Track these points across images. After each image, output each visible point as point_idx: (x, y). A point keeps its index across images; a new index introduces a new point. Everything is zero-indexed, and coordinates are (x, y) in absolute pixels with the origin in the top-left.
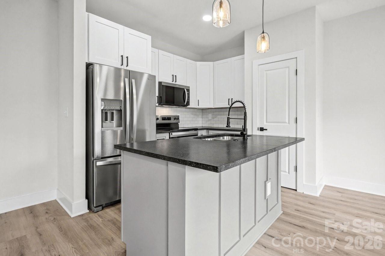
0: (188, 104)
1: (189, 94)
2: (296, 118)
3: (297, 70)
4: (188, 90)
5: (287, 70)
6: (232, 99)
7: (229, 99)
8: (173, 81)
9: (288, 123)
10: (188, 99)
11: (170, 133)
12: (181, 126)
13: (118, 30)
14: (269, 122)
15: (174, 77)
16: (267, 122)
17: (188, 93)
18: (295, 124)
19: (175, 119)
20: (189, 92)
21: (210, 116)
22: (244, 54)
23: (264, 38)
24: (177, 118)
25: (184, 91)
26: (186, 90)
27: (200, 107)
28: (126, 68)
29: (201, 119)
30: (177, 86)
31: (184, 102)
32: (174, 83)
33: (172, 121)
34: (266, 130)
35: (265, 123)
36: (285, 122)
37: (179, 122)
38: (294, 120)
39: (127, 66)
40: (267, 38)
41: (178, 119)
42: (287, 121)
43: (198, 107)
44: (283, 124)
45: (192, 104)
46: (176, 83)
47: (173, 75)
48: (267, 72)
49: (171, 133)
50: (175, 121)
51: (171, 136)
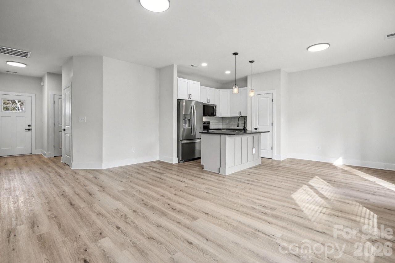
0: (216, 115)
1: (216, 109)
3: (272, 99)
4: (216, 107)
5: (268, 99)
6: (241, 112)
7: (239, 112)
10: (215, 112)
12: (211, 127)
15: (208, 100)
16: (259, 125)
19: (207, 123)
21: (228, 121)
22: (247, 86)
23: (252, 91)
24: (209, 123)
26: (214, 107)
27: (222, 116)
29: (222, 124)
30: (210, 105)
33: (206, 125)
34: (258, 129)
37: (210, 125)
38: (271, 124)
39: (190, 99)
40: (253, 91)
42: (268, 124)
43: (221, 116)
45: (218, 115)
46: (209, 103)
50: (208, 125)
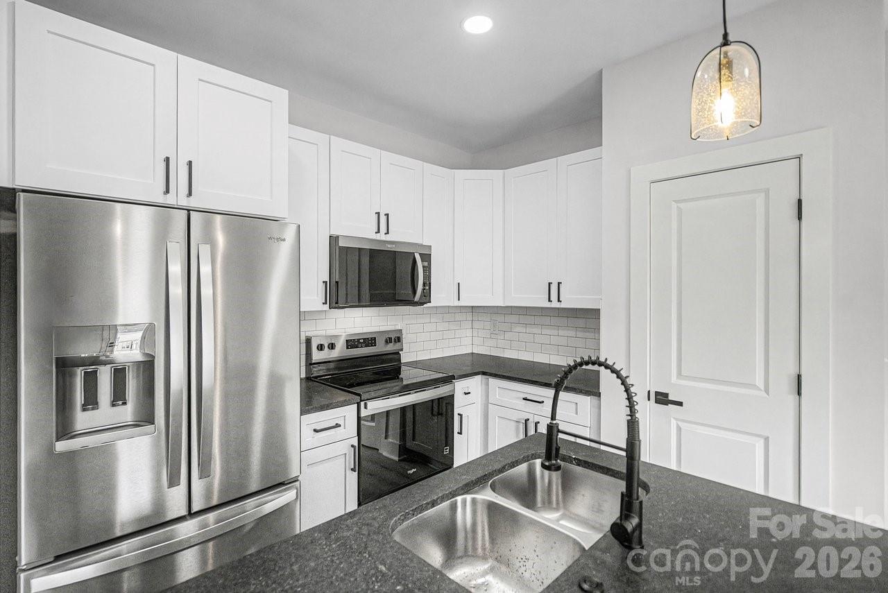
0: (427, 297)
1: (427, 269)
2: (799, 376)
3: (800, 201)
4: (427, 257)
5: (760, 200)
6: (559, 283)
7: (550, 284)
8: (378, 232)
9: (762, 387)
10: (424, 284)
11: (359, 405)
13: (153, 65)
14: (688, 378)
15: (383, 220)
16: (679, 374)
17: (426, 264)
18: (792, 398)
19: (389, 341)
20: (430, 264)
24: (395, 338)
25: (415, 262)
26: (418, 257)
27: (465, 303)
28: (184, 201)
29: (469, 333)
31: (414, 292)
32: (382, 236)
33: (380, 348)
34: (680, 404)
35: (674, 379)
36: (754, 386)
37: (402, 350)
38: (787, 385)
39: (190, 194)
40: (747, 67)
41: (399, 340)
42: (761, 385)
43: (457, 303)
44: (743, 391)
45: (440, 296)
46: (389, 239)
47: (378, 213)
48: (682, 205)
49: (362, 403)
50: (391, 347)
51: (364, 413)
